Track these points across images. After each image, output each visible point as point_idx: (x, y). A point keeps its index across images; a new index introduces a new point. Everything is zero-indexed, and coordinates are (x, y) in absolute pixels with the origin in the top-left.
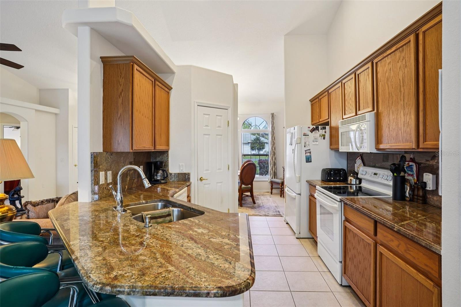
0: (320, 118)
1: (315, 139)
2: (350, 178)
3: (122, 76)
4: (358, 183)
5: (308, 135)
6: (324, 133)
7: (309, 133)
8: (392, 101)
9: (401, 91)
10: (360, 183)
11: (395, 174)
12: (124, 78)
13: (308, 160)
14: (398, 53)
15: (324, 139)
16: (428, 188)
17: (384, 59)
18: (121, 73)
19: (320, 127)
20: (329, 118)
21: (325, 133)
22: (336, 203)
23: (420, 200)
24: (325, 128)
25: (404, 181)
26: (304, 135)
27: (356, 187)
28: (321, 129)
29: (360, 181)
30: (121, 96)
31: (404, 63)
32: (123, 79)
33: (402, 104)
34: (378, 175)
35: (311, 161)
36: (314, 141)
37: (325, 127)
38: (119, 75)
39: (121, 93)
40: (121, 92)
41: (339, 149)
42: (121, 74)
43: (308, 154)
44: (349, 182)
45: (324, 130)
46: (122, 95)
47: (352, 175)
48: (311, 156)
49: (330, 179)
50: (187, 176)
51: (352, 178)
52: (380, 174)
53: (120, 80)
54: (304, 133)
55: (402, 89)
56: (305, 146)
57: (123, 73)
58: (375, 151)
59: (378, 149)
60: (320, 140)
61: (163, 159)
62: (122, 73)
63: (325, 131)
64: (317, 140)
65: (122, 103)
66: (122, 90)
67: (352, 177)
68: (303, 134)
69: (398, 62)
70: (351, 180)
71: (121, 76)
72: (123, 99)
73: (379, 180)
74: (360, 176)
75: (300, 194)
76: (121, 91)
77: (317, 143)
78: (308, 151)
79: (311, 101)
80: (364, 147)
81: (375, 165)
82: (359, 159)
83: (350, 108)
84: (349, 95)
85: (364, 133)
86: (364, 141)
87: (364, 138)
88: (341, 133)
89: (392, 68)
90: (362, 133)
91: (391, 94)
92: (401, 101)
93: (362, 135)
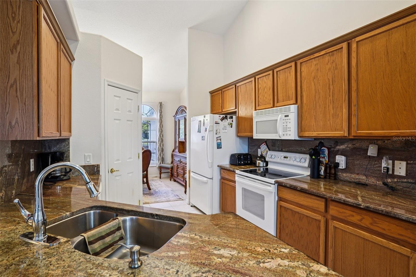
0: (224, 109)
1: (225, 127)
2: (258, 162)
3: (17, 17)
4: (265, 165)
5: (219, 124)
6: (231, 122)
7: (220, 121)
8: (319, 96)
9: (330, 89)
10: (267, 165)
11: (314, 157)
12: (21, 21)
13: (219, 146)
14: (327, 58)
15: (231, 127)
16: (340, 167)
17: (311, 61)
18: (13, 12)
19: (228, 116)
20: (236, 109)
21: (232, 122)
22: (270, 186)
23: (332, 176)
24: (232, 118)
25: (320, 162)
26: (215, 123)
27: (263, 169)
28: (229, 118)
29: (267, 163)
30: (14, 50)
31: (335, 66)
32: (19, 25)
33: (331, 100)
34: (288, 158)
35: (221, 148)
36: (223, 129)
37: (232, 116)
38: (10, 16)
39: (15, 47)
40: (14, 44)
41: (253, 136)
42: (13, 15)
43: (219, 141)
44: (258, 165)
45: (231, 119)
46: (18, 49)
47: (258, 159)
48: (221, 143)
50: (96, 168)
51: (260, 161)
52: (290, 158)
53: (13, 25)
54: (216, 122)
55: (331, 87)
56: (216, 134)
57: (19, 14)
58: (297, 138)
59: (299, 137)
60: (228, 127)
61: (61, 148)
62: (17, 14)
63: (232, 120)
64: (226, 128)
65: (18, 63)
66: (18, 41)
67: (258, 160)
68: (215, 122)
69: (327, 64)
70: (259, 163)
71: (14, 18)
72: (19, 57)
73: (291, 162)
74: (267, 160)
75: (212, 179)
76: (16, 43)
77: (226, 131)
78: (219, 138)
79: (211, 92)
80: (288, 135)
81: (282, 150)
82: (265, 144)
83: (265, 100)
84: (264, 89)
85: (288, 122)
86: (288, 129)
87: (288, 127)
88: (256, 122)
89: (319, 69)
90: (285, 123)
91: (318, 90)
92: (330, 96)
93: (285, 124)
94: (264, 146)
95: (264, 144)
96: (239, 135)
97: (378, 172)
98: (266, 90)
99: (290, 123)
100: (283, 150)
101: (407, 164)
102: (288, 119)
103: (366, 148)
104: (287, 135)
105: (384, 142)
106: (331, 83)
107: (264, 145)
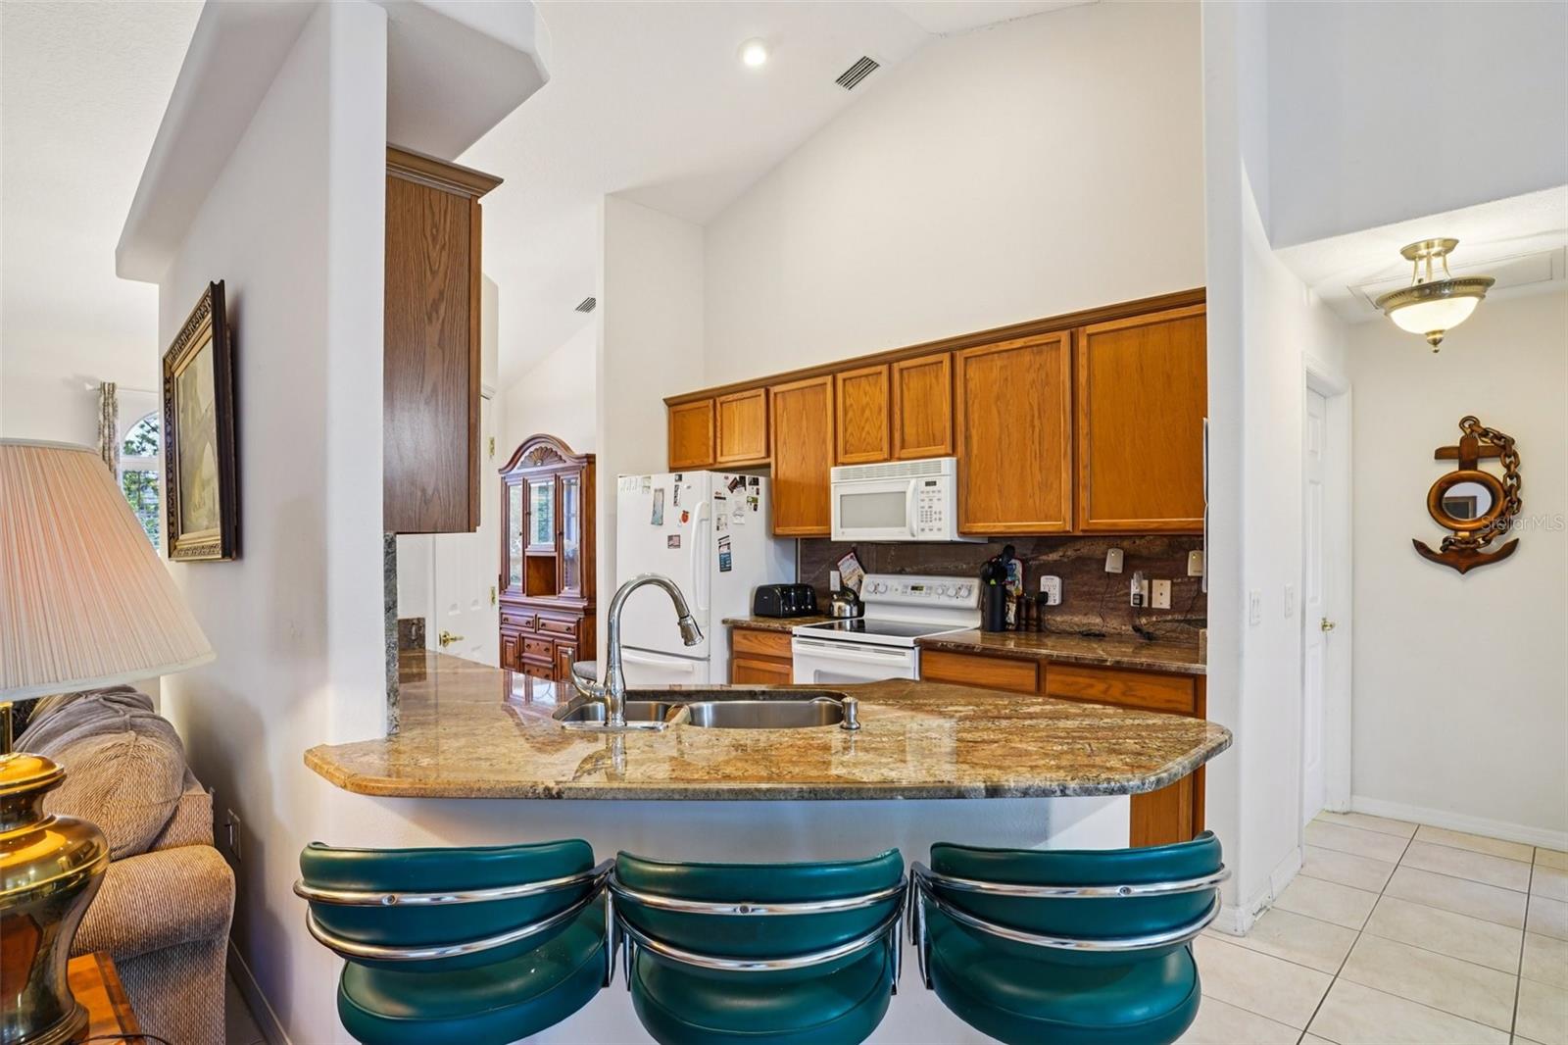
0: (722, 455)
1: (740, 509)
2: (837, 605)
3: (441, 236)
4: (855, 613)
5: (725, 499)
6: (755, 496)
7: (726, 492)
8: (1009, 441)
9: (1033, 427)
10: (861, 613)
11: (993, 582)
12: (447, 244)
13: (725, 565)
14: (1027, 357)
15: (755, 509)
16: (1051, 602)
17: (990, 357)
18: (435, 225)
19: (747, 477)
20: (768, 455)
21: (758, 493)
23: (1033, 625)
24: (755, 482)
25: (1006, 594)
26: (716, 498)
27: (851, 622)
28: (750, 484)
29: (861, 607)
30: (434, 314)
31: (1044, 377)
32: (445, 254)
33: (1035, 450)
34: (925, 589)
35: (730, 569)
36: (735, 515)
37: (758, 479)
38: (428, 234)
39: (435, 306)
40: (434, 300)
41: (830, 534)
42: (434, 231)
43: (725, 550)
44: (836, 615)
45: (755, 487)
46: (442, 311)
47: (835, 597)
48: (729, 554)
49: (806, 608)
50: (414, 629)
51: (842, 604)
52: (930, 588)
53: (434, 255)
54: (717, 493)
55: (1037, 422)
56: (718, 529)
57: (444, 229)
58: (956, 538)
59: (961, 534)
60: (748, 508)
62: (442, 228)
63: (758, 489)
64: (743, 513)
65: (441, 345)
66: (442, 293)
67: (837, 600)
68: (714, 495)
69: (1028, 370)
70: (840, 608)
71: (434, 239)
72: (442, 331)
73: (934, 600)
74: (862, 597)
75: (708, 659)
76: (437, 297)
77: (742, 520)
78: (725, 542)
79: (672, 402)
80: (935, 529)
81: (903, 570)
82: (852, 557)
83: (865, 440)
84: (863, 411)
85: (935, 500)
86: (934, 516)
87: (934, 510)
88: (841, 496)
89: (1009, 379)
90: (927, 499)
91: (1007, 426)
92: (1033, 443)
93: (926, 504)
94: (848, 563)
95: (848, 557)
96: (779, 531)
97: (1123, 606)
98: (867, 412)
99: (939, 500)
100: (907, 570)
101: (1173, 584)
102: (933, 492)
103: (1103, 556)
104: (931, 530)
105: (1134, 542)
106: (1036, 414)
107: (851, 560)
